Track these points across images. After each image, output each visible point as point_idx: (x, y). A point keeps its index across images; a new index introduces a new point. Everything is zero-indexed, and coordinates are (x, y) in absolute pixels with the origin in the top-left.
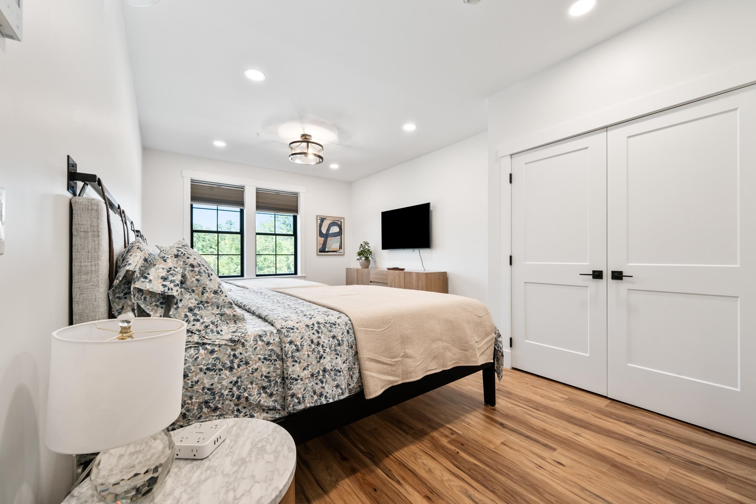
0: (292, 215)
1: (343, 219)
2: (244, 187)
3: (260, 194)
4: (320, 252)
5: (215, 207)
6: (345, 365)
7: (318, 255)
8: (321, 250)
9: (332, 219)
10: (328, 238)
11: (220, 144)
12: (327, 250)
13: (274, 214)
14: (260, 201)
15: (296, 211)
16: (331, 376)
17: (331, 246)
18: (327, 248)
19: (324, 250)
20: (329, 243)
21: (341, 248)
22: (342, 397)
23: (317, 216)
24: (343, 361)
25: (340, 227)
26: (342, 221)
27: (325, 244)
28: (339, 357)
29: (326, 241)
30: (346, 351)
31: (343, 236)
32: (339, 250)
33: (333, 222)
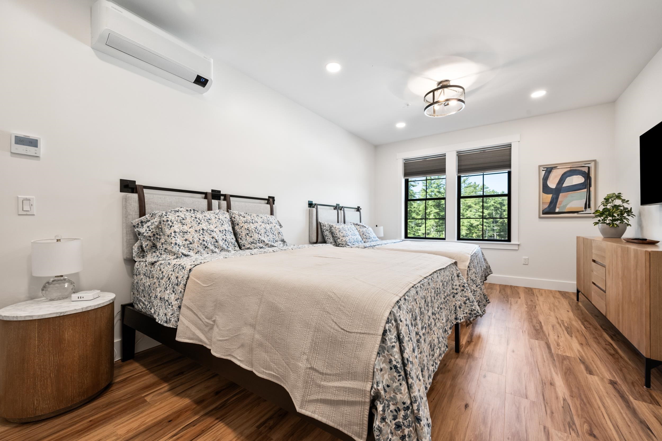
0: (507, 171)
1: (593, 163)
2: (445, 154)
3: (461, 156)
4: (543, 214)
5: (424, 178)
6: (176, 302)
7: (540, 218)
8: (545, 211)
9: (569, 166)
10: (561, 194)
11: (401, 125)
12: (557, 210)
13: (482, 174)
14: (463, 163)
15: (509, 166)
16: (165, 305)
17: (566, 205)
18: (558, 208)
19: (552, 211)
20: (562, 201)
21: (589, 207)
22: (165, 325)
23: (540, 166)
24: (176, 299)
25: (587, 176)
26: (592, 165)
27: (553, 203)
28: (173, 294)
29: (557, 198)
30: (180, 292)
31: (592, 189)
32: (584, 209)
33: (570, 171)
